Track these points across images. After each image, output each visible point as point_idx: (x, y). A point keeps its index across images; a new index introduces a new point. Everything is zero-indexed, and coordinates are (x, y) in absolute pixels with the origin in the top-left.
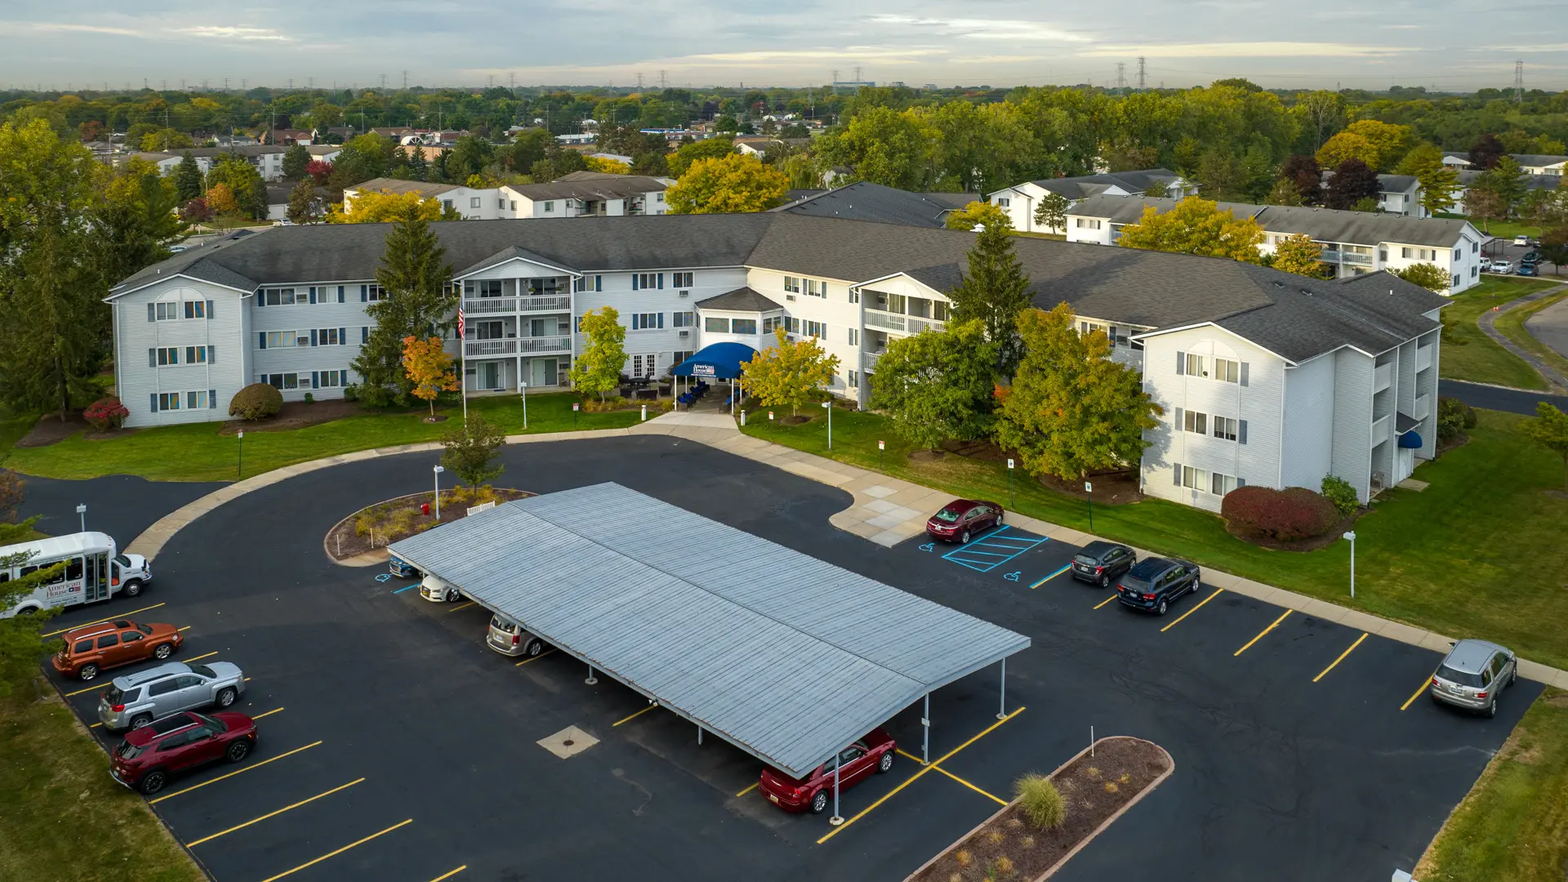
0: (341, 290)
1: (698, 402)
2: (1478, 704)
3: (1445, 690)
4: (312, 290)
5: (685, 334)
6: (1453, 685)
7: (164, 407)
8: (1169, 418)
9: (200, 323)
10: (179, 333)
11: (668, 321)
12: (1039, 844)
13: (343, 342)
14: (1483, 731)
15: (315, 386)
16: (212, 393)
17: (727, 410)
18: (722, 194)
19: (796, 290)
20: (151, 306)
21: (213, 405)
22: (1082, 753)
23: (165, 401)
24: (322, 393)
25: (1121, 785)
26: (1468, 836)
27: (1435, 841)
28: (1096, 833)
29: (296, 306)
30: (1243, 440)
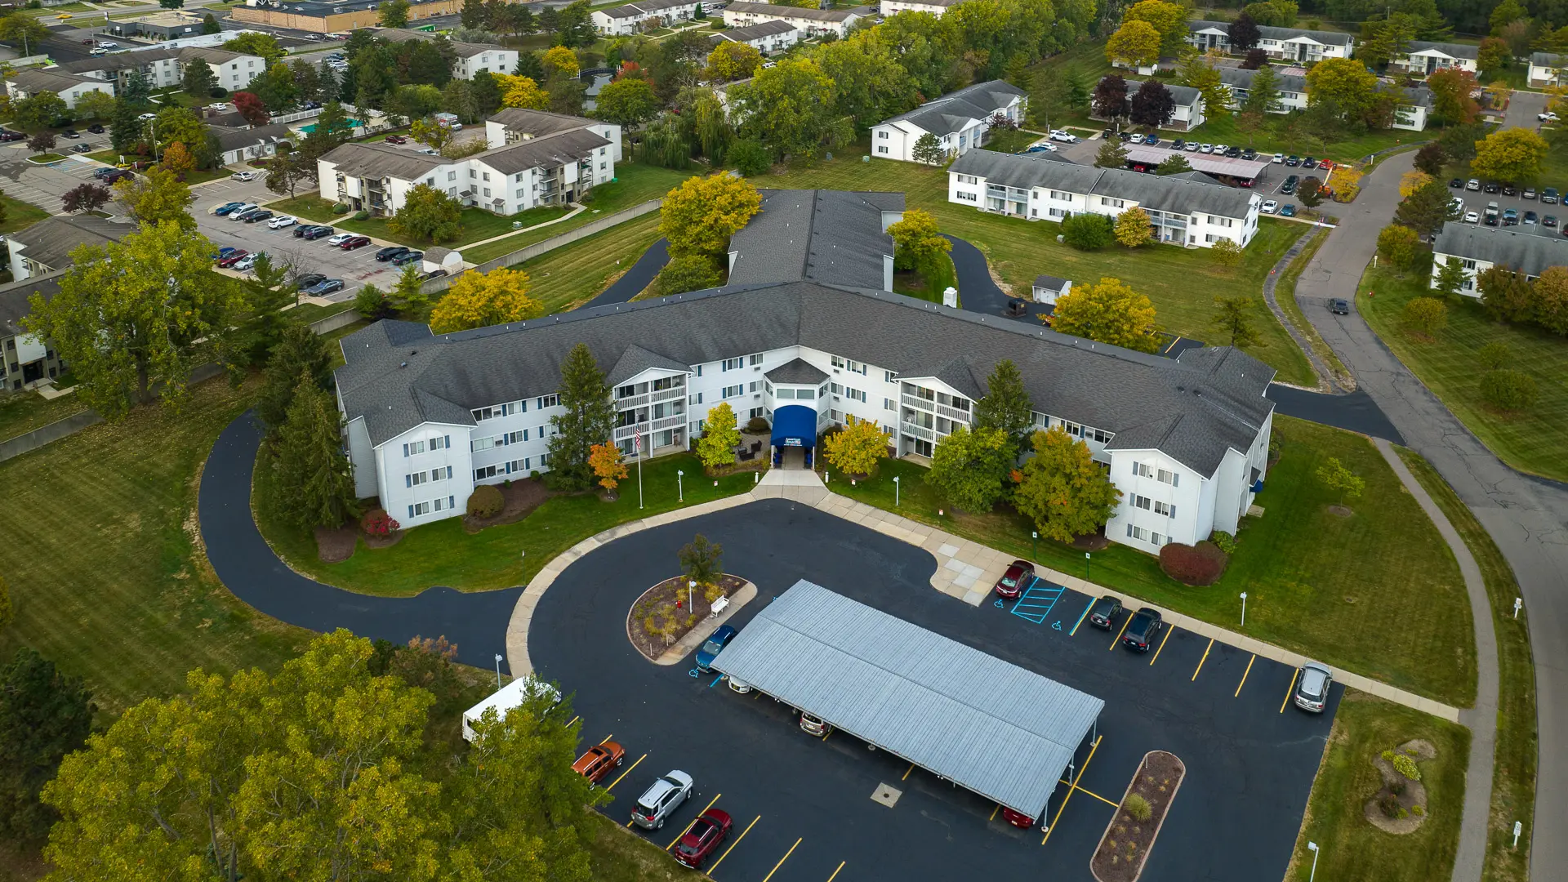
0: (524, 403)
1: (784, 460)
2: (1318, 710)
3: (1302, 702)
4: (504, 407)
5: (758, 396)
6: (1307, 701)
7: (419, 513)
8: (1126, 499)
9: (441, 451)
10: (425, 462)
11: (746, 389)
12: (1141, 828)
13: (526, 439)
14: (1320, 723)
15: (508, 472)
16: (452, 498)
17: (808, 466)
18: (714, 214)
19: (842, 366)
20: (406, 446)
21: (452, 506)
22: (1141, 766)
23: (416, 510)
24: (514, 476)
25: (1166, 786)
26: (1321, 796)
27: (1309, 802)
28: (1163, 818)
29: (493, 419)
30: (1173, 516)
